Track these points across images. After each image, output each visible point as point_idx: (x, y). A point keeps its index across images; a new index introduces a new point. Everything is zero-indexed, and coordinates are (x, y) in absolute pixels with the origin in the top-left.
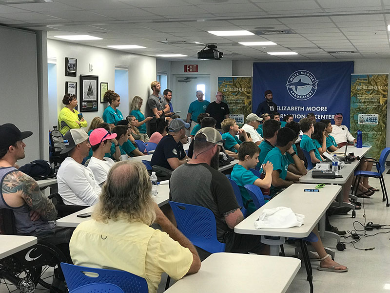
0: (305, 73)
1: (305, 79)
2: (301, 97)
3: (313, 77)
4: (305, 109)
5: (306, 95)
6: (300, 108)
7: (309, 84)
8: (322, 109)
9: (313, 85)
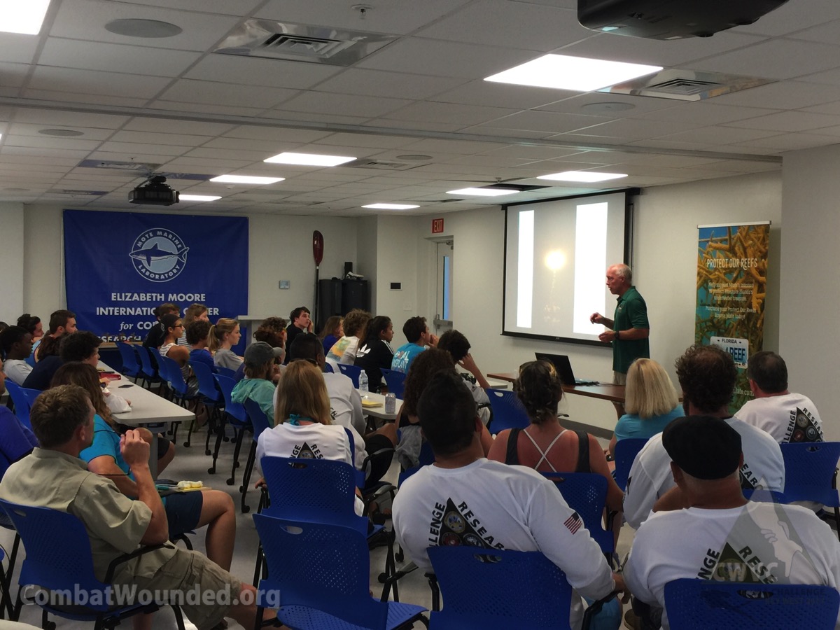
0: (166, 234)
1: (164, 243)
2: (157, 277)
3: (179, 240)
4: (166, 297)
5: (168, 273)
6: (156, 297)
7: (171, 254)
9: (180, 255)
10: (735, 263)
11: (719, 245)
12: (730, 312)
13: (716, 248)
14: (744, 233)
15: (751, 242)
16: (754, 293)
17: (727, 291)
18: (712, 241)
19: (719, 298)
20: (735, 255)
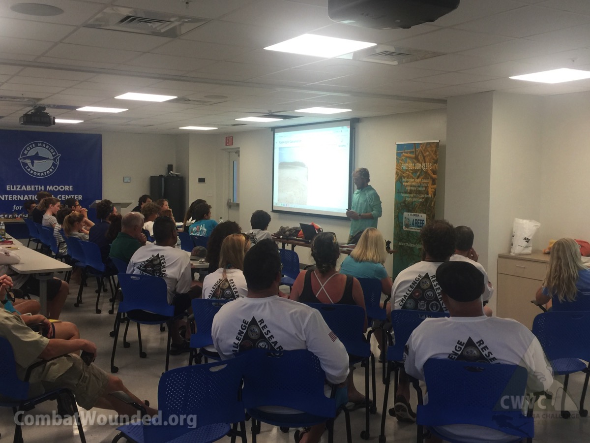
0: (44, 145)
1: (43, 151)
2: (39, 174)
3: (53, 149)
4: (45, 188)
5: (46, 171)
6: (38, 188)
7: (48, 159)
8: (66, 188)
9: (54, 159)
10: (418, 166)
11: (409, 155)
12: (415, 197)
13: (407, 157)
14: (424, 148)
15: (428, 153)
16: (430, 185)
17: (414, 184)
18: (405, 153)
19: (409, 188)
20: (418, 161)
